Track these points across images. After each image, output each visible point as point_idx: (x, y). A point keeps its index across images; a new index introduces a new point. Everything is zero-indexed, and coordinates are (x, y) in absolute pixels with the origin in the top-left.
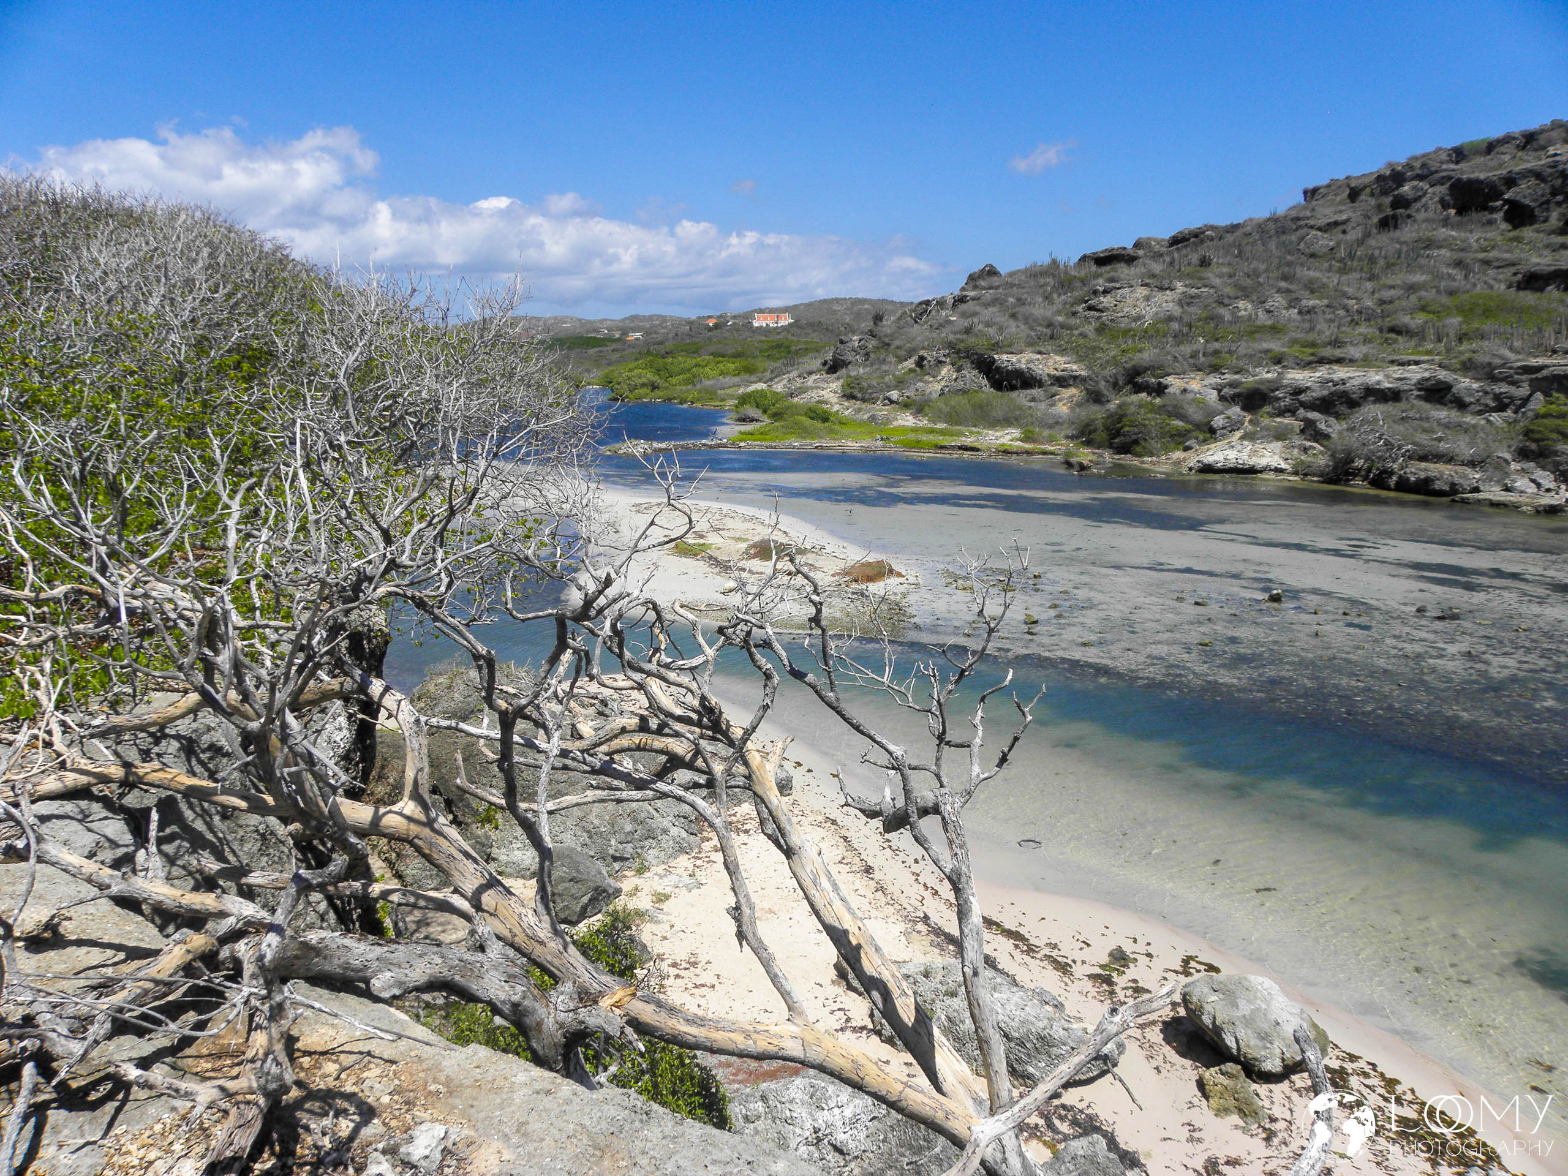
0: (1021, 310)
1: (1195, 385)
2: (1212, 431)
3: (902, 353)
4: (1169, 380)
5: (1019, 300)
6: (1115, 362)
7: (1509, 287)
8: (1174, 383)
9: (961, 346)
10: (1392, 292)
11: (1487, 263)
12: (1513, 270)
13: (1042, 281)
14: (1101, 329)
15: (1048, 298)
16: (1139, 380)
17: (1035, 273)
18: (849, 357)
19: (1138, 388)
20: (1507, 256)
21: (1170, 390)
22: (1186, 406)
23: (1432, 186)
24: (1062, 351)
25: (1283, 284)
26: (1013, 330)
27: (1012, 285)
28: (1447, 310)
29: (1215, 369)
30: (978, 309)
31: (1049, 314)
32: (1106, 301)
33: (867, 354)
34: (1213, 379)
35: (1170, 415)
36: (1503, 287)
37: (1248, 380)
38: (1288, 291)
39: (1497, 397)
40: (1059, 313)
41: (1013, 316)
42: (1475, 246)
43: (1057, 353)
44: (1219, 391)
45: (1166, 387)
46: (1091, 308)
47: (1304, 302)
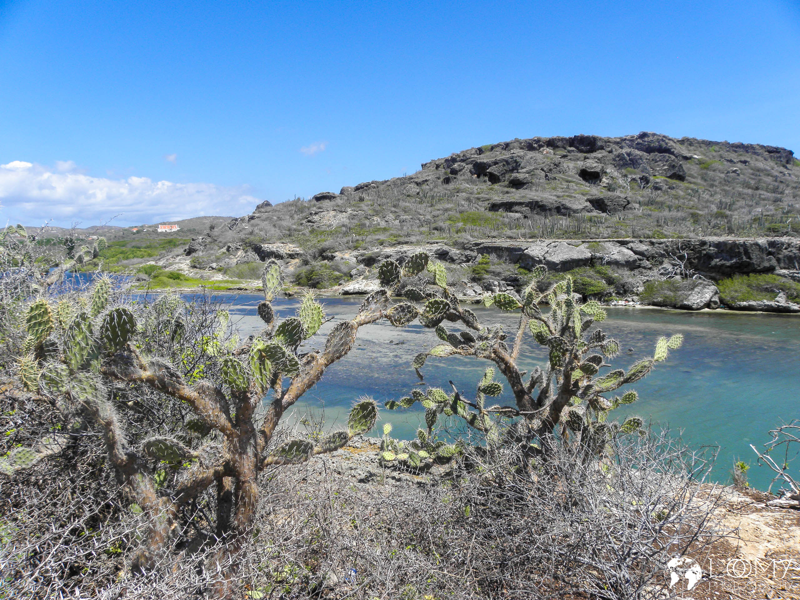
0: (278, 222)
1: (347, 256)
2: (351, 276)
3: (221, 244)
4: (337, 254)
5: (278, 218)
6: (314, 246)
7: (486, 209)
8: (338, 255)
9: (247, 241)
10: (438, 212)
11: (478, 199)
12: (488, 202)
13: (290, 208)
14: (312, 231)
15: (292, 217)
16: (324, 254)
17: (288, 205)
18: (197, 247)
19: (324, 258)
20: (486, 196)
21: (336, 258)
22: (341, 266)
23: (467, 164)
24: (293, 242)
25: (393, 209)
26: (273, 232)
27: (276, 211)
28: (458, 220)
29: (356, 248)
30: (259, 222)
31: (290, 224)
32: (316, 218)
33: (206, 245)
34: (355, 253)
35: (334, 270)
36: (483, 209)
37: (368, 253)
38: (395, 212)
39: (466, 256)
40: (294, 224)
41: (274, 226)
42: (476, 191)
43: (290, 243)
44: (357, 258)
45: (335, 257)
46: (309, 221)
47: (401, 217)
